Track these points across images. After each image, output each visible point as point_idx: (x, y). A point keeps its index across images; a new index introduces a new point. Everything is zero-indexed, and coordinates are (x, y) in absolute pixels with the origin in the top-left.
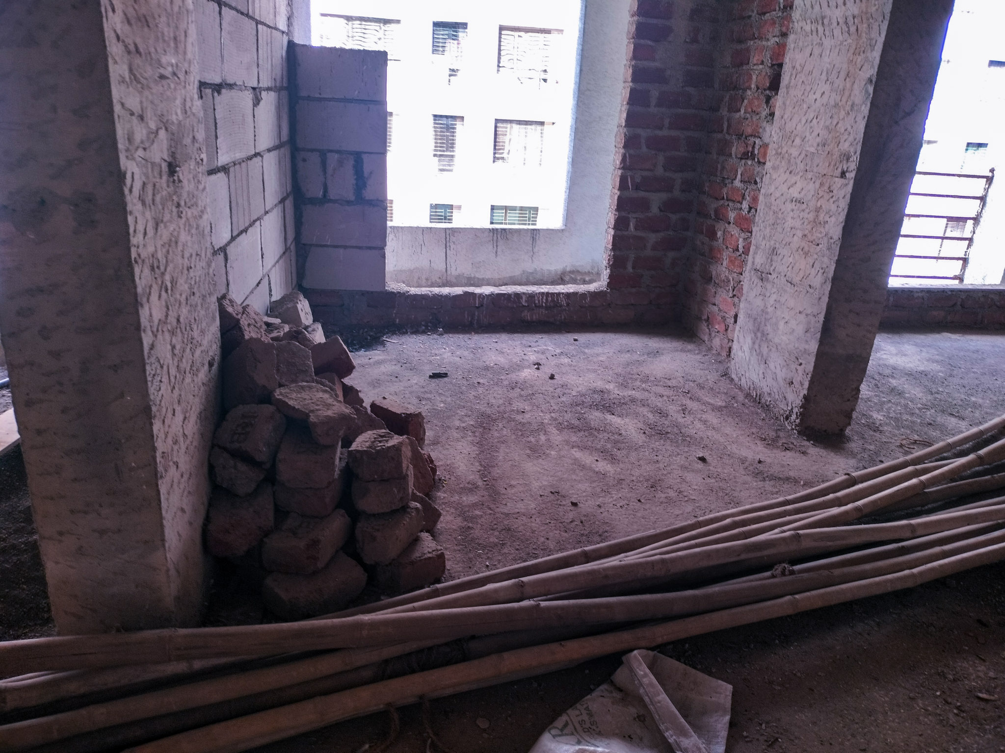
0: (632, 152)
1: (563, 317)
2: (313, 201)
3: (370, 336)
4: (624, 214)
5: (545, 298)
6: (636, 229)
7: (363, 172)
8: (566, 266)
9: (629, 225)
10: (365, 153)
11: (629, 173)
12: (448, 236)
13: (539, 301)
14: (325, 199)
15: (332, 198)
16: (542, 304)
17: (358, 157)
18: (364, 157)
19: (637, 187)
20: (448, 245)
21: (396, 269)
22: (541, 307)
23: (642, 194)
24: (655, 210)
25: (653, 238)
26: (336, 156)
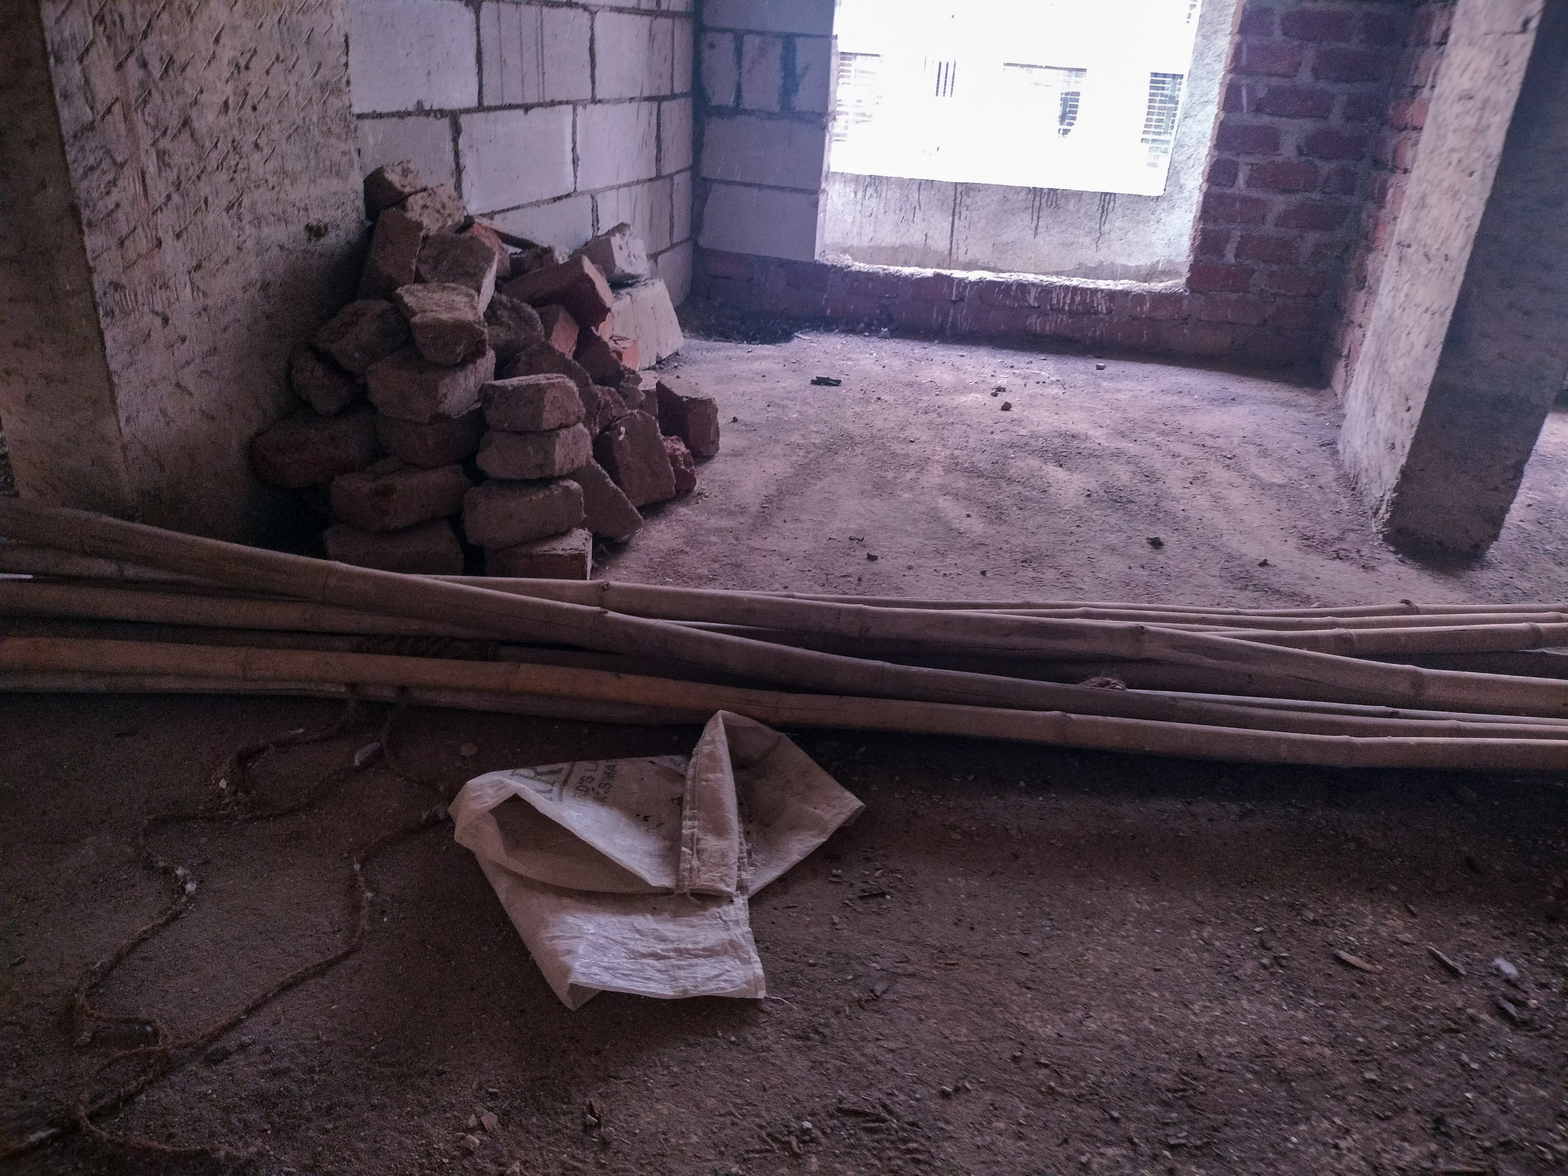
0: (1254, 40)
1: (1098, 333)
2: (721, 112)
3: (783, 330)
4: (1227, 155)
5: (1070, 296)
6: (1248, 184)
7: (795, 66)
8: (1158, 262)
9: (1236, 176)
10: (800, 35)
11: (1245, 81)
12: (958, 195)
13: (1058, 301)
14: (737, 110)
15: (747, 107)
16: (1064, 306)
17: (789, 41)
18: (799, 42)
19: (1258, 108)
20: (957, 210)
21: (871, 244)
22: (1060, 311)
23: (1265, 120)
24: (1288, 151)
25: (1279, 203)
26: (758, 40)
